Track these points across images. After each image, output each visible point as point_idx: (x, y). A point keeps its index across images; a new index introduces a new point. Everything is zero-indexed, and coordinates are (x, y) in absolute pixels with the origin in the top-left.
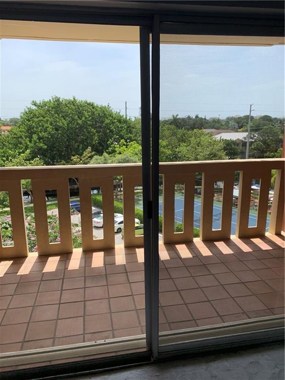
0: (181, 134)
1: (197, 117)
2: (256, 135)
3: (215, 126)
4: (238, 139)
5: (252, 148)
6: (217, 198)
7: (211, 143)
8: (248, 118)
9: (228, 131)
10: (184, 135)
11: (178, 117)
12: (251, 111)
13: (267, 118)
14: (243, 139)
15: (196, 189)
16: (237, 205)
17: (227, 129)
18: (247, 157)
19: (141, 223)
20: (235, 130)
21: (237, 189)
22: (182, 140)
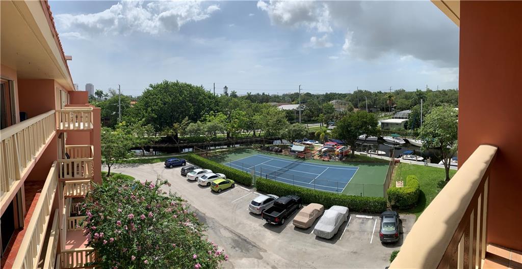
1: (263, 94)
2: (305, 106)
3: (277, 101)
4: (293, 109)
7: (277, 112)
8: (297, 95)
11: (251, 94)
12: (299, 90)
13: (308, 95)
14: (296, 109)
15: (268, 147)
16: (300, 157)
17: (285, 102)
18: (300, 120)
19: (227, 178)
20: (290, 103)
21: (297, 145)
22: (256, 110)
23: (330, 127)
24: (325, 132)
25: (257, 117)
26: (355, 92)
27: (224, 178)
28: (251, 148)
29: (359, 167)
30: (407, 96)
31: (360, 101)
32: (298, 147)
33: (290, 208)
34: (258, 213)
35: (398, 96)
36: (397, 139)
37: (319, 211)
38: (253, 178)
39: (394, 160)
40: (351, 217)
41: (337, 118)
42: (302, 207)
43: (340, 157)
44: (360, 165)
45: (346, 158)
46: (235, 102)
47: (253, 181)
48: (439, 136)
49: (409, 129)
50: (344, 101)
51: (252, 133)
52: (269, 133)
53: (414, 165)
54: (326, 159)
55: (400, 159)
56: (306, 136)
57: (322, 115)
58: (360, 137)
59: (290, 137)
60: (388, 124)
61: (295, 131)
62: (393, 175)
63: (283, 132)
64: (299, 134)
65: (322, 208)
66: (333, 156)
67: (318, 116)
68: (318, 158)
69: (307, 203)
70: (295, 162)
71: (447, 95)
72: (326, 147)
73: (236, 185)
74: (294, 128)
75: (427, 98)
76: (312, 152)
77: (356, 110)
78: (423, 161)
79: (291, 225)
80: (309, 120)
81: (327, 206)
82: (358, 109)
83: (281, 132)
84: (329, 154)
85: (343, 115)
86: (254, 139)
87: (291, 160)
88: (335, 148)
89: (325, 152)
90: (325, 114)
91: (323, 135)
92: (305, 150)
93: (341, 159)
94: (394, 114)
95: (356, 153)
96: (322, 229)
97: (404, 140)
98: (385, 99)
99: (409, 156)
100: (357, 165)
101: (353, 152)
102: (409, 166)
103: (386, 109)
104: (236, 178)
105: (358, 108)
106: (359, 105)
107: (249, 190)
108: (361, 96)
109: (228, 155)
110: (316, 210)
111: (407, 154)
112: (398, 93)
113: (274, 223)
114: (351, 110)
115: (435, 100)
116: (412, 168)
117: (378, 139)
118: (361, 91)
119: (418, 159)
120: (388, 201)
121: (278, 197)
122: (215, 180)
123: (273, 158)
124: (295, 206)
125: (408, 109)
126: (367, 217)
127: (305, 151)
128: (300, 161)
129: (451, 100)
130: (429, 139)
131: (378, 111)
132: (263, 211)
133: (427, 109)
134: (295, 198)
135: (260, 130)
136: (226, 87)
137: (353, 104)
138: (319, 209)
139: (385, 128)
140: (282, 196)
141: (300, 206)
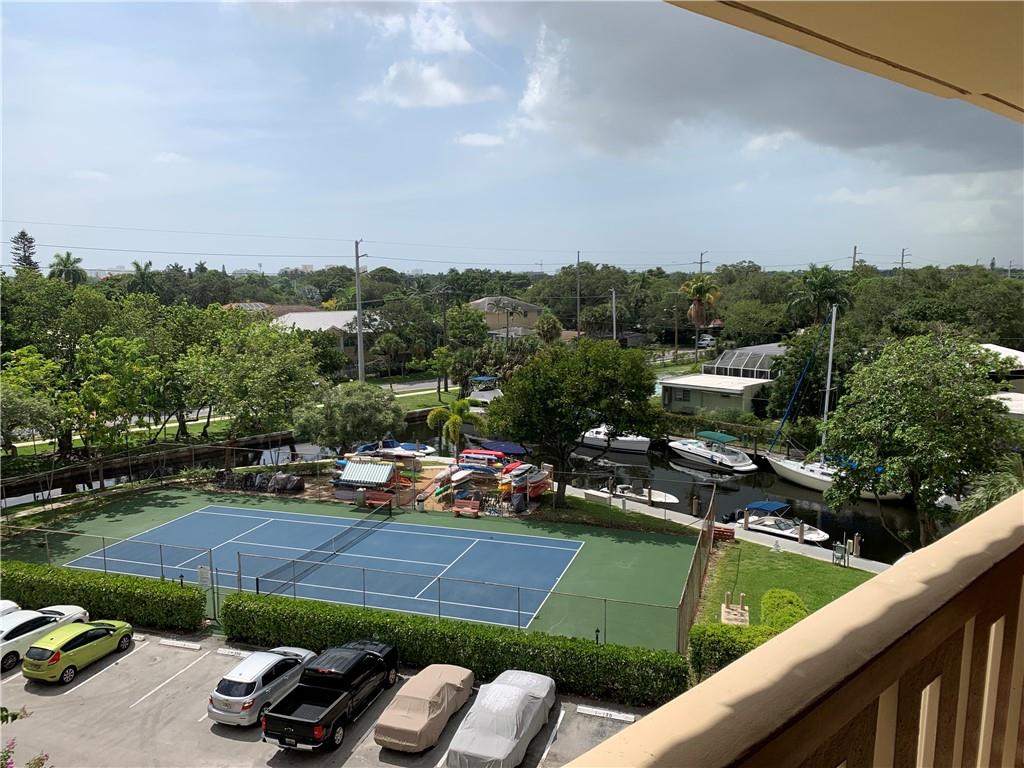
0: (180, 317)
1: (201, 268)
2: (377, 318)
3: (259, 295)
4: (333, 328)
5: (375, 352)
6: (314, 495)
7: (275, 341)
8: (344, 275)
9: (300, 307)
10: (189, 321)
11: (152, 269)
12: (358, 257)
13: (385, 275)
14: (347, 328)
15: (249, 477)
16: (372, 506)
17: (297, 302)
18: (361, 372)
19: (92, 618)
20: (315, 304)
21: (361, 462)
22: (186, 336)
23: (477, 395)
24: (461, 412)
25: (195, 363)
26: (567, 271)
27: (79, 621)
28: (178, 487)
29: (583, 541)
30: (768, 288)
31: (583, 301)
32: (364, 470)
33: (357, 688)
34: (245, 719)
35: (727, 287)
36: (724, 451)
37: (458, 689)
38: (209, 596)
39: (710, 527)
40: (562, 713)
41: (499, 362)
42: (402, 682)
43: (515, 501)
44: (587, 536)
45: (535, 506)
46: (89, 303)
47: (208, 610)
48: (908, 451)
49: (775, 417)
50: (521, 301)
51: (173, 425)
52: (246, 424)
53: (788, 557)
54: (468, 510)
55: (736, 527)
56: (392, 427)
57: (443, 349)
58: (587, 434)
59: (332, 433)
60: (687, 392)
61: (352, 409)
62: (707, 581)
63: (305, 414)
64: (367, 422)
65: (469, 677)
66: (492, 501)
67: (428, 355)
68: (439, 507)
69: (416, 666)
70: (360, 524)
71: (943, 287)
72: (464, 468)
73: (136, 637)
74: (348, 401)
75: (852, 299)
76: (419, 486)
77: (567, 335)
78: (825, 544)
79: (368, 745)
80: (397, 368)
81: (486, 672)
82: (575, 334)
83: (300, 415)
84: (475, 490)
85: (523, 353)
86: (183, 449)
87: (342, 518)
88: (498, 470)
89: (463, 485)
90: (454, 348)
91: (454, 424)
92: (391, 480)
93: (519, 511)
94: (712, 356)
95: (571, 491)
96: (475, 750)
97: (751, 456)
98: (677, 298)
99: (769, 520)
100: (576, 533)
101: (562, 489)
102: (771, 556)
103: (680, 336)
104: (138, 612)
105: (574, 327)
106: (582, 317)
107: (197, 646)
108: (588, 285)
109: (79, 526)
110: (447, 684)
111: (761, 512)
112: (730, 276)
113: (310, 747)
114: (550, 335)
115: (890, 310)
116: (780, 565)
117: (653, 446)
118: (587, 269)
119: (809, 536)
120: (691, 670)
121: (313, 654)
122: (42, 635)
123: (271, 515)
124: (375, 680)
125: (775, 339)
126: (616, 715)
127: (391, 486)
128: (377, 519)
129: (963, 312)
130: (860, 459)
131: (650, 342)
132: (262, 710)
133: (855, 341)
134: (376, 650)
135: (205, 411)
136: (23, 235)
137: (557, 314)
138: (458, 683)
139: (678, 406)
140: (325, 647)
141: (392, 676)
